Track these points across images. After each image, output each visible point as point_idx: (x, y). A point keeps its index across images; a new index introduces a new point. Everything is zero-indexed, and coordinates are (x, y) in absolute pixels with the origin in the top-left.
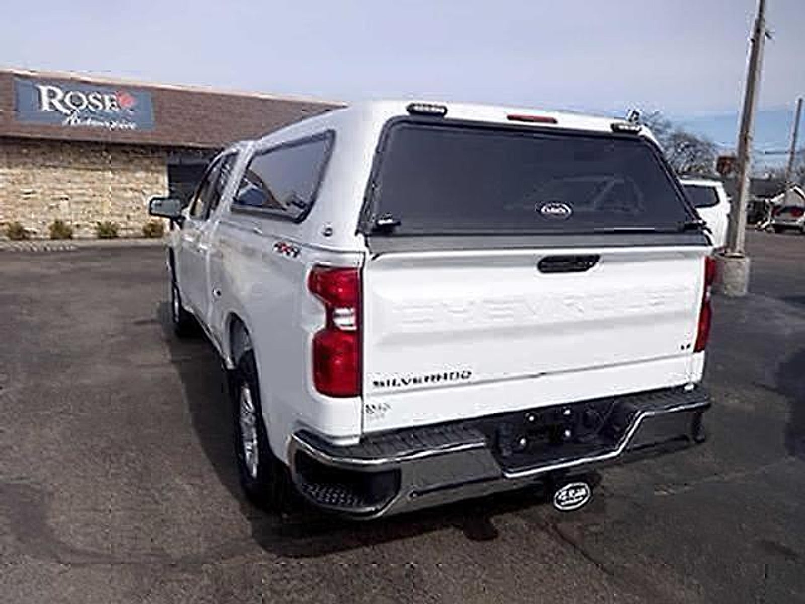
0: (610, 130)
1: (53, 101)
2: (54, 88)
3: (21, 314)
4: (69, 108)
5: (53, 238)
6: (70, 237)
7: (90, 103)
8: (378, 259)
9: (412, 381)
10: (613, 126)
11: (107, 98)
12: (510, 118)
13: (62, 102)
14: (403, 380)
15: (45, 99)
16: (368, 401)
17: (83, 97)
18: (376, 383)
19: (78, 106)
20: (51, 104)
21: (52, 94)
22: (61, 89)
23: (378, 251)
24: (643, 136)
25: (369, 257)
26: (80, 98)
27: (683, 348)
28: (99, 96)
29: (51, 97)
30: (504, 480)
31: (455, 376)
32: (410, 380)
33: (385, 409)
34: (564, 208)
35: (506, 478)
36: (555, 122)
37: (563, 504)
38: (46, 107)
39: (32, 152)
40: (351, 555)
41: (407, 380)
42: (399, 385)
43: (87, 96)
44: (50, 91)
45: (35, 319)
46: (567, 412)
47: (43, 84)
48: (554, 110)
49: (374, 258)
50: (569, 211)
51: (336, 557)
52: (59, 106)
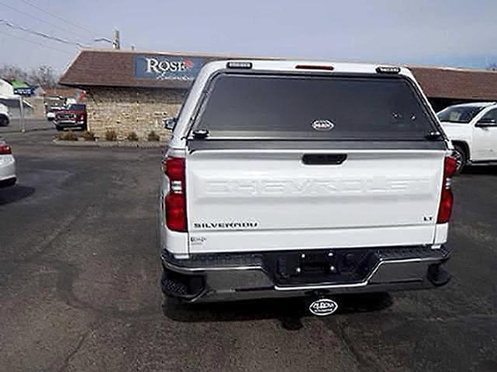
0: (375, 72)
1: (152, 66)
2: (153, 60)
3: (115, 179)
4: (160, 70)
5: (149, 140)
6: (158, 140)
7: (171, 67)
8: (193, 153)
9: (218, 226)
10: (377, 70)
11: (180, 64)
12: (298, 67)
13: (157, 67)
14: (212, 225)
15: (149, 66)
16: (191, 235)
17: (167, 63)
18: (196, 225)
19: (165, 68)
20: (152, 68)
21: (152, 63)
22: (157, 60)
23: (193, 149)
24: (401, 75)
25: (188, 152)
26: (166, 65)
27: (425, 219)
28: (176, 63)
29: (152, 65)
30: (274, 291)
31: (246, 225)
32: (216, 225)
33: (202, 241)
34: (328, 123)
35: (275, 290)
36: (332, 69)
37: (316, 311)
38: (149, 71)
39: (142, 95)
40: (208, 325)
41: (215, 225)
42: (210, 227)
43: (169, 63)
44: (152, 61)
45: (120, 183)
46: (331, 254)
47: (149, 58)
48: (333, 61)
49: (191, 153)
50: (333, 126)
51: (198, 325)
52: (155, 69)
